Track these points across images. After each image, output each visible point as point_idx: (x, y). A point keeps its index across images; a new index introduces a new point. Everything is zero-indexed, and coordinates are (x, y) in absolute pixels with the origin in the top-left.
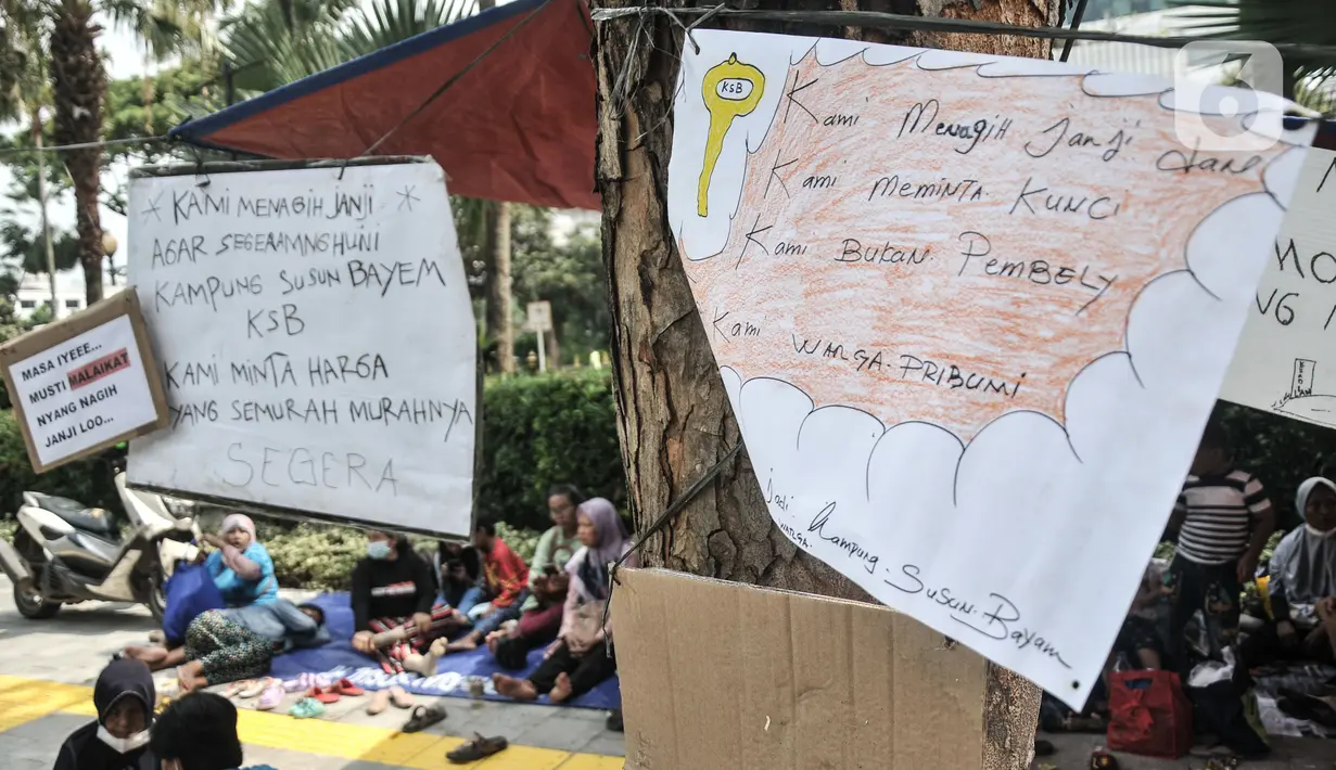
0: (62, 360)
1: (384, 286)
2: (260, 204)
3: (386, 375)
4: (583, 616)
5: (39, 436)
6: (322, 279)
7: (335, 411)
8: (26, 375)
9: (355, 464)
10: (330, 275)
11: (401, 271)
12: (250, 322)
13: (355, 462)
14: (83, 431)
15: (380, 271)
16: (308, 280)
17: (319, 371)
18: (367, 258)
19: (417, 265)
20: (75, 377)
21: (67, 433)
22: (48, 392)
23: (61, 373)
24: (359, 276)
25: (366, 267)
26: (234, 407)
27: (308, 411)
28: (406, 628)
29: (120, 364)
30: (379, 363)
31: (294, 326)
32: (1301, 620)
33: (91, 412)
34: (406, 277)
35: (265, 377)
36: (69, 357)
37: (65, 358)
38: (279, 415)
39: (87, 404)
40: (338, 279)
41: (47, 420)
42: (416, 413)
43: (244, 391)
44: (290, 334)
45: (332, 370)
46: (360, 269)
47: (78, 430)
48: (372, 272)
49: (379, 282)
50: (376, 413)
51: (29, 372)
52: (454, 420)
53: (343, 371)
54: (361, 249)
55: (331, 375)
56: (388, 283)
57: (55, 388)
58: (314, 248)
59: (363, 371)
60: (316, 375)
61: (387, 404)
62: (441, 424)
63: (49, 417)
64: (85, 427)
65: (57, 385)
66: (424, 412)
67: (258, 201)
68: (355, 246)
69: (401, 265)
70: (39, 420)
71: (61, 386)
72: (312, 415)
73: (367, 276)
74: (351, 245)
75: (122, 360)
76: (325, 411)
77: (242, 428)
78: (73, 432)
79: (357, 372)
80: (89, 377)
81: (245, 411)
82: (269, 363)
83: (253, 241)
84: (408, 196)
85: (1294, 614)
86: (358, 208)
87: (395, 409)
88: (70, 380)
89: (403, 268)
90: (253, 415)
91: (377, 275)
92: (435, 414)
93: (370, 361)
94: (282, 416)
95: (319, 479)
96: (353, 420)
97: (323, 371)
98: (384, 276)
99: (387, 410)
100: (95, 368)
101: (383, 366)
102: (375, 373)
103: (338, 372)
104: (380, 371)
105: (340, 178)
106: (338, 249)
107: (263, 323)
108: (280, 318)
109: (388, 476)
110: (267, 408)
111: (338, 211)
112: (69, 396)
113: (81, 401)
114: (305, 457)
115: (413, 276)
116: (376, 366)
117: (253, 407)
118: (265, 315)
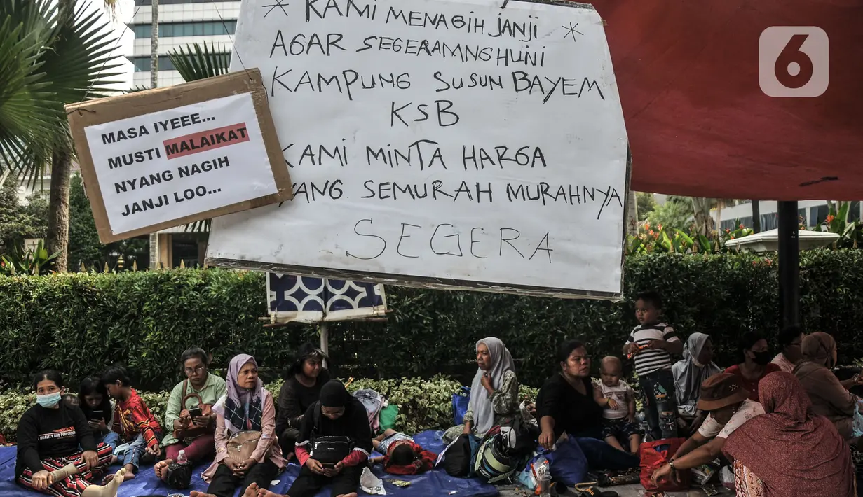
0: (161, 128)
1: (546, 94)
2: (413, 15)
3: (545, 165)
4: (235, 445)
5: (114, 204)
6: (483, 83)
7: (490, 192)
8: (107, 138)
9: (507, 237)
10: (491, 80)
11: (564, 85)
12: (394, 112)
13: (506, 234)
14: (178, 200)
15: (543, 81)
16: (468, 82)
17: (474, 157)
18: (532, 72)
19: (579, 82)
20: (175, 145)
21: (155, 201)
22: (134, 158)
23: (157, 140)
24: (522, 84)
25: (531, 78)
26: (365, 186)
27: (459, 191)
28: (76, 465)
29: (236, 138)
30: (538, 154)
31: (447, 118)
32: (686, 414)
33: (193, 182)
34: (568, 90)
35: (408, 160)
36: (169, 125)
37: (165, 126)
38: (421, 194)
39: (187, 174)
40: (500, 84)
41: (128, 186)
42: (571, 196)
43: (380, 172)
44: (441, 125)
45: (488, 157)
46: (523, 79)
47: (171, 199)
48: (536, 82)
49: (543, 91)
50: (533, 194)
51: (112, 134)
52: (606, 202)
53: (500, 158)
54: (526, 63)
55: (486, 162)
56: (551, 92)
57: (146, 155)
58: (476, 57)
59: (522, 159)
60: (470, 162)
61: (545, 187)
62: (594, 206)
63: (133, 184)
64: (181, 196)
65: (149, 152)
66: (578, 195)
67: (411, 13)
68: (520, 60)
69: (564, 80)
70: (117, 186)
71: (154, 154)
72: (463, 195)
73: (530, 85)
74: (516, 58)
75: (239, 134)
76: (478, 192)
77: (375, 205)
78: (163, 201)
79: (516, 160)
80: (193, 147)
81: (380, 190)
82: (415, 148)
83: (404, 45)
84: (572, 30)
85: (681, 411)
86: (523, 32)
87: (553, 191)
88: (167, 148)
89: (565, 83)
90: (391, 193)
91: (540, 85)
92: (588, 198)
93: (530, 153)
94: (425, 195)
95: (466, 250)
96: (510, 200)
97: (478, 157)
98: (548, 87)
99: (545, 192)
100: (203, 138)
101: (542, 157)
102: (533, 162)
103: (495, 159)
104: (538, 161)
105: (503, 8)
106: (502, 61)
107: (410, 114)
108: (432, 110)
109: (544, 245)
110: (408, 186)
111: (501, 32)
112: (163, 163)
113: (180, 170)
114: (450, 231)
115: (577, 89)
116: (535, 157)
117: (391, 186)
118: (414, 107)
